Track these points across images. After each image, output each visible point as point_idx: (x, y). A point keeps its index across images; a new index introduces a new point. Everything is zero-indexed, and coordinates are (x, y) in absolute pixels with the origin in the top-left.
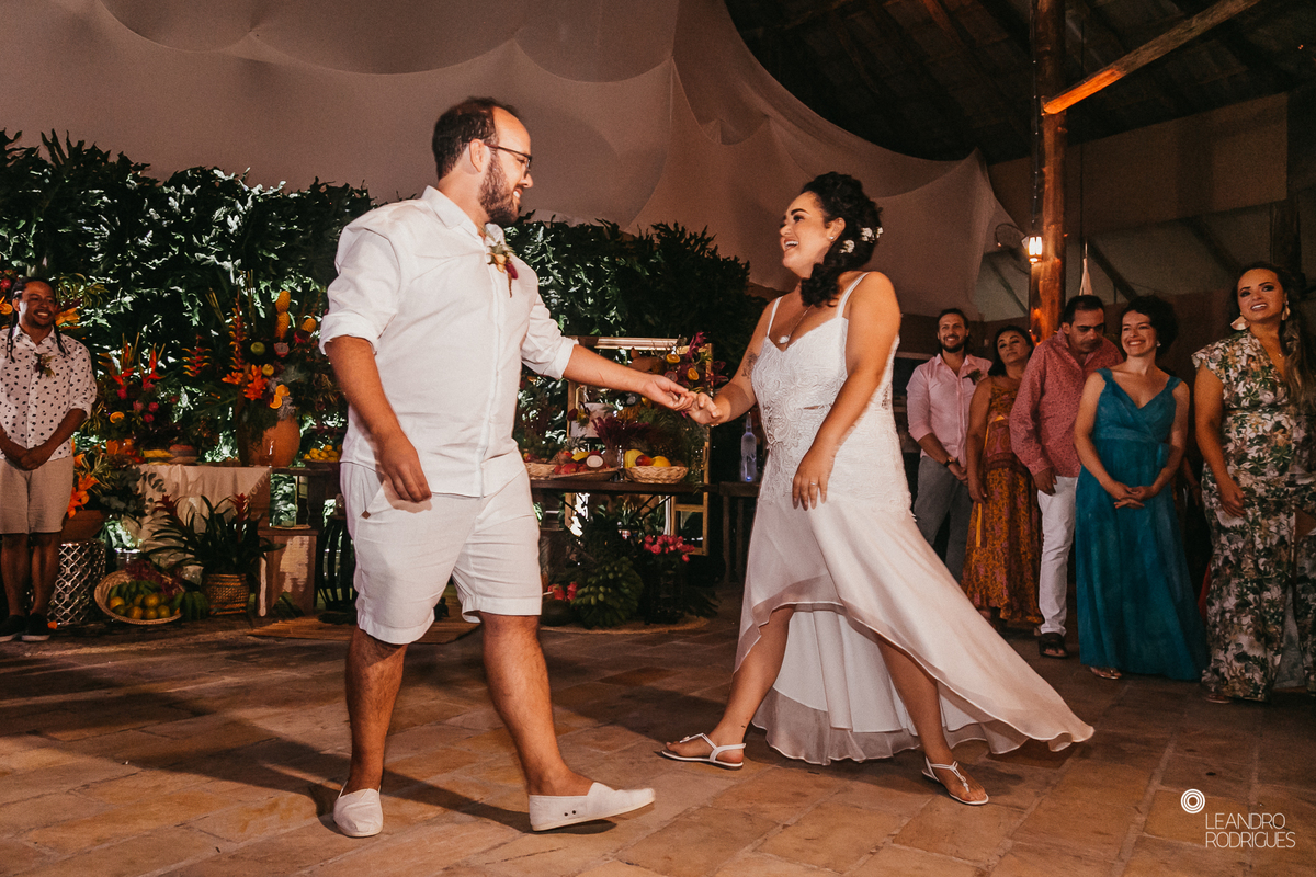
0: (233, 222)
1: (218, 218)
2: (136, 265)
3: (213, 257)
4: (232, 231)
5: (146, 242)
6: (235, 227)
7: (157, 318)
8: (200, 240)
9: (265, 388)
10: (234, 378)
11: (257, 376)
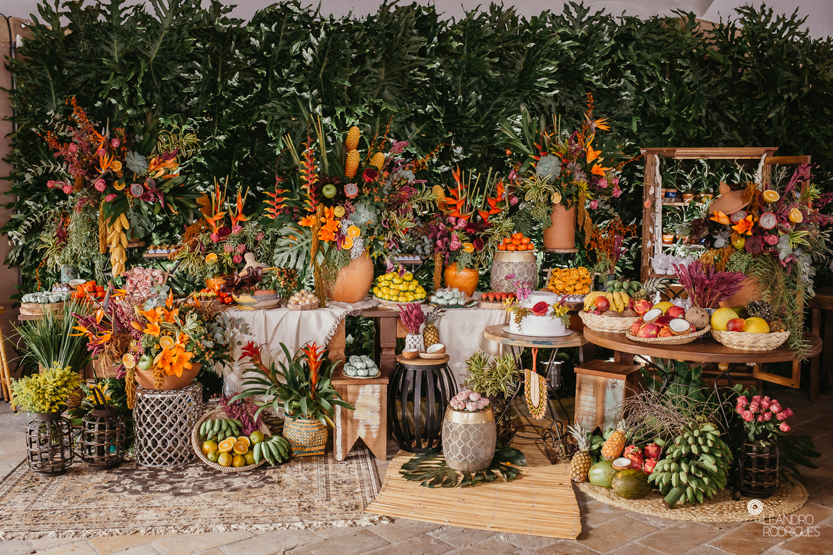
0: (308, 55)
1: (295, 52)
2: (228, 103)
3: (293, 89)
4: (308, 63)
5: (234, 82)
6: (310, 59)
7: (246, 152)
8: (280, 73)
9: (337, 230)
10: (309, 221)
11: (329, 218)
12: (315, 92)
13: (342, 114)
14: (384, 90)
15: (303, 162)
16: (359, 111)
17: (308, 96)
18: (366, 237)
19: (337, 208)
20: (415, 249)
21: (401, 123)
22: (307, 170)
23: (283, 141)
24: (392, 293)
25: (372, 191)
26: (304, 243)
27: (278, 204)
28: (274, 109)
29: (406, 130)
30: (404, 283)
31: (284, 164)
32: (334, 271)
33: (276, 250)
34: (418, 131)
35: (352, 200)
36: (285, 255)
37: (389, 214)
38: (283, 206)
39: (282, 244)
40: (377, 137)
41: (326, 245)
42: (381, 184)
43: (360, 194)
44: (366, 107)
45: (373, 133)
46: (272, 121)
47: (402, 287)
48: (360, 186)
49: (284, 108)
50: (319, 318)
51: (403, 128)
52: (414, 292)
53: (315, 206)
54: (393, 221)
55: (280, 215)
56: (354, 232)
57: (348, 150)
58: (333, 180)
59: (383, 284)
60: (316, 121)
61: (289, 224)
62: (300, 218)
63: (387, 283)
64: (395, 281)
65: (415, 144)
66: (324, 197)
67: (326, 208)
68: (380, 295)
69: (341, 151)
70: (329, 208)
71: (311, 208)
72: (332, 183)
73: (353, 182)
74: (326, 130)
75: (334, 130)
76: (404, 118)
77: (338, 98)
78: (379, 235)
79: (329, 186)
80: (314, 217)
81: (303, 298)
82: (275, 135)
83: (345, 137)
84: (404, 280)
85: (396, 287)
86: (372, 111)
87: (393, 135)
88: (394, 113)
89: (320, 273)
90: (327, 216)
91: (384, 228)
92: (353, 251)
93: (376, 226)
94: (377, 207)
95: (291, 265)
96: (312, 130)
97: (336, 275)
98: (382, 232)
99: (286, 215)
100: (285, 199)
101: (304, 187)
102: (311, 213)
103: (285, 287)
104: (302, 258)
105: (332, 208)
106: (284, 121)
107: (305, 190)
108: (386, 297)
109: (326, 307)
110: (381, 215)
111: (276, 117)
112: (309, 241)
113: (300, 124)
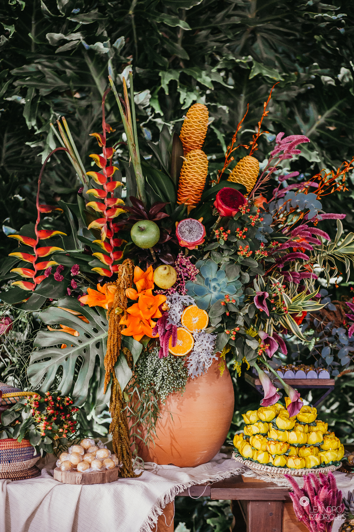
9: (159, 315)
10: (102, 297)
11: (144, 289)
12: (121, 41)
13: (172, 84)
14: (254, 40)
15: (93, 174)
16: (206, 79)
17: (106, 50)
18: (220, 330)
19: (160, 269)
20: (318, 356)
21: (288, 104)
22: (100, 189)
23: (55, 138)
24: (273, 448)
25: (234, 234)
26: (91, 342)
27: (39, 260)
28: (41, 76)
29: (299, 119)
30: (300, 428)
31: (57, 183)
32: (153, 401)
33: (34, 356)
34: (321, 119)
35: (191, 252)
36: (52, 366)
37: (269, 283)
38: (49, 265)
39: (45, 343)
40: (241, 130)
41: (136, 346)
42: (253, 220)
43: (209, 238)
44: (219, 71)
45: (233, 124)
46: (36, 98)
47: (294, 438)
48: (208, 225)
49: (60, 74)
50: (118, 499)
51: (291, 114)
52: (319, 447)
53: (115, 264)
54: (276, 298)
55: (44, 282)
56: (195, 320)
57: (185, 151)
58: (152, 211)
59: (254, 429)
60: (123, 98)
61: (62, 302)
62: (84, 289)
63: (262, 428)
64: (281, 423)
65: (315, 145)
66: (134, 245)
67: (138, 271)
68: (247, 452)
69: (170, 153)
70: (143, 268)
71: (106, 270)
72: (151, 218)
73: (194, 215)
74: (141, 117)
75: (157, 116)
76: (293, 94)
77: (166, 53)
78: (246, 326)
79: (143, 224)
80: (112, 288)
81: (87, 458)
82: (39, 125)
83: (177, 128)
84: (298, 422)
85: (281, 436)
86: (231, 81)
87: (271, 128)
88: (276, 84)
89: (123, 405)
90: (139, 284)
91: (257, 311)
92: (193, 359)
93: (240, 308)
94: (244, 268)
95: (63, 388)
96: (113, 118)
97: (156, 411)
98: (253, 321)
99: (55, 283)
100: (53, 249)
101: (94, 224)
102: (106, 280)
103: (50, 434)
104: (88, 372)
105: (150, 268)
106: (60, 99)
107: (97, 233)
108: (261, 457)
109: (134, 476)
110: (251, 285)
111: (44, 92)
112: (101, 336)
113: (90, 106)
